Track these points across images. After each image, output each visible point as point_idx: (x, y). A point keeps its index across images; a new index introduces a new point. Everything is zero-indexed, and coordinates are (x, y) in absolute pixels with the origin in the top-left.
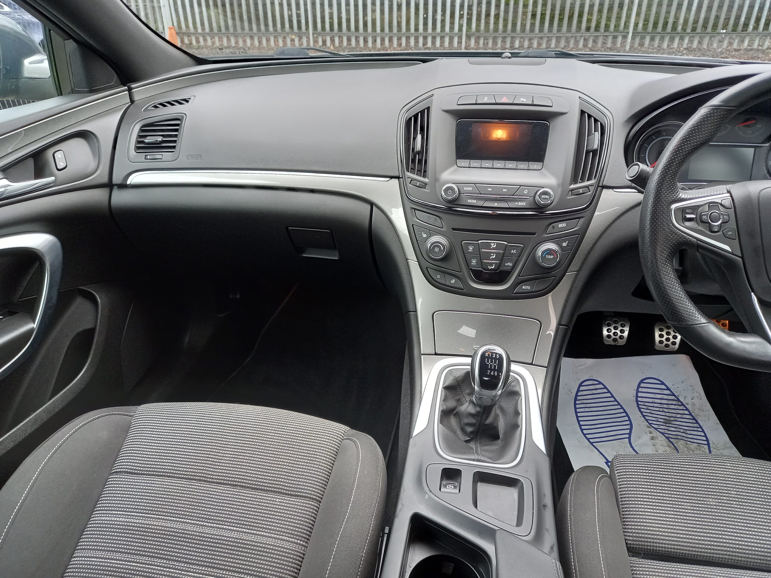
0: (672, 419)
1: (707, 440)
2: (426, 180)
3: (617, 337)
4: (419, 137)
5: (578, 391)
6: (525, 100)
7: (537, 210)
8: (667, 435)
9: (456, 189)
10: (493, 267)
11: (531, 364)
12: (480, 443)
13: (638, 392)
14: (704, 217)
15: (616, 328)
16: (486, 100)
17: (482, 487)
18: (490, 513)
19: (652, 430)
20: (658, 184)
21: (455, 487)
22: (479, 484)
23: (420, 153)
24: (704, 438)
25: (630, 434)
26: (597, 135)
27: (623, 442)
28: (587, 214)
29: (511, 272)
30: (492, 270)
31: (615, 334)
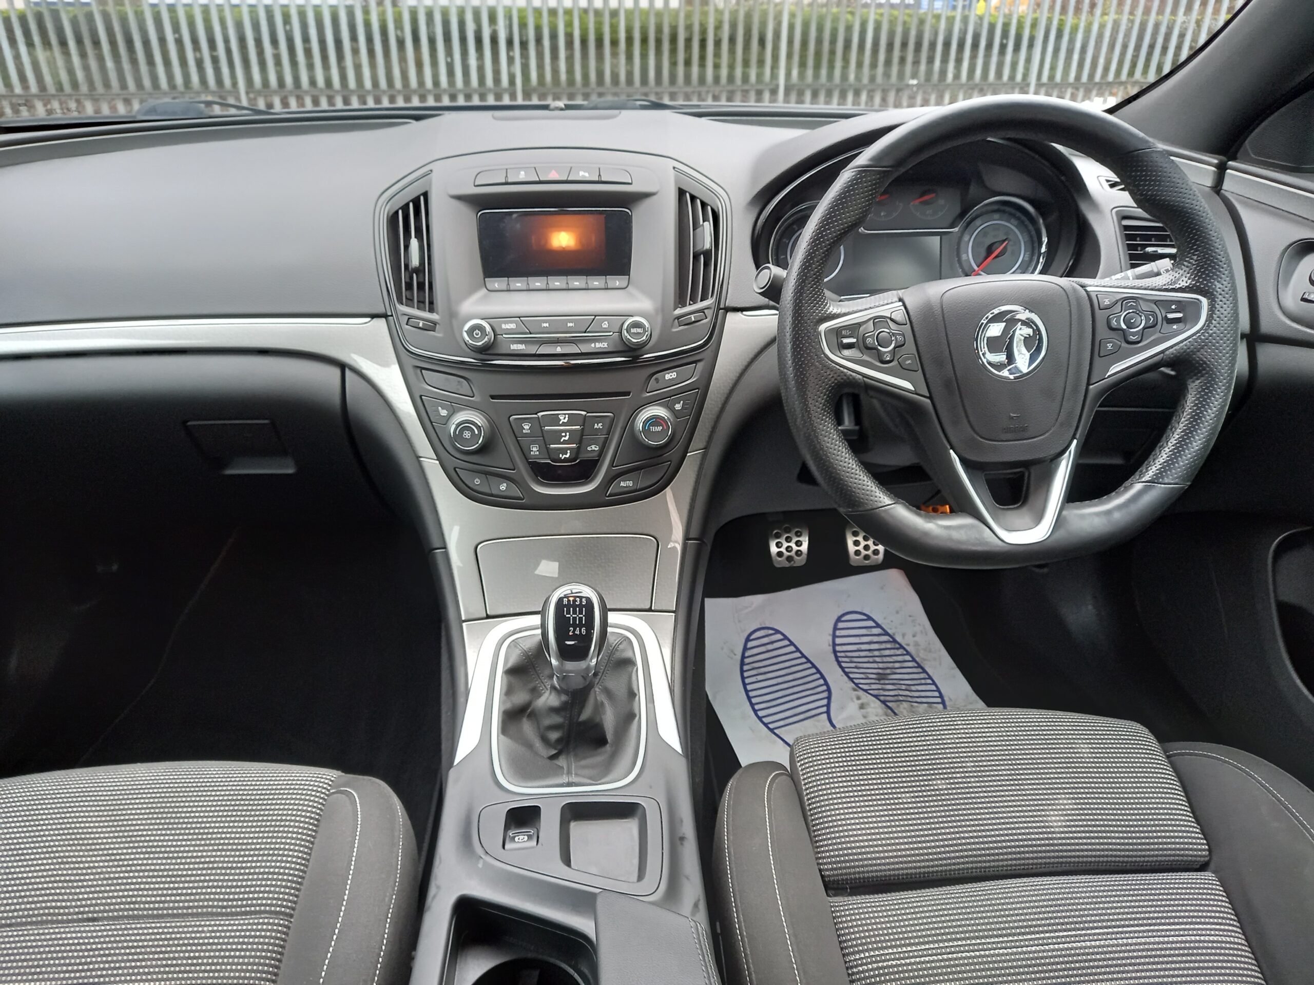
0: (888, 671)
1: (941, 696)
2: (434, 317)
3: (793, 553)
4: (414, 243)
5: (745, 649)
6: (587, 175)
7: (631, 354)
8: (882, 698)
9: (488, 329)
10: (568, 456)
11: (650, 610)
12: (576, 756)
13: (834, 636)
14: (869, 340)
15: (788, 540)
16: (522, 176)
17: (578, 829)
18: (594, 870)
19: (861, 693)
20: (796, 294)
21: (530, 837)
22: (573, 825)
23: (419, 271)
24: (937, 694)
25: (828, 705)
26: (708, 227)
27: (818, 721)
28: (707, 354)
29: (598, 460)
30: (566, 460)
31: (789, 549)
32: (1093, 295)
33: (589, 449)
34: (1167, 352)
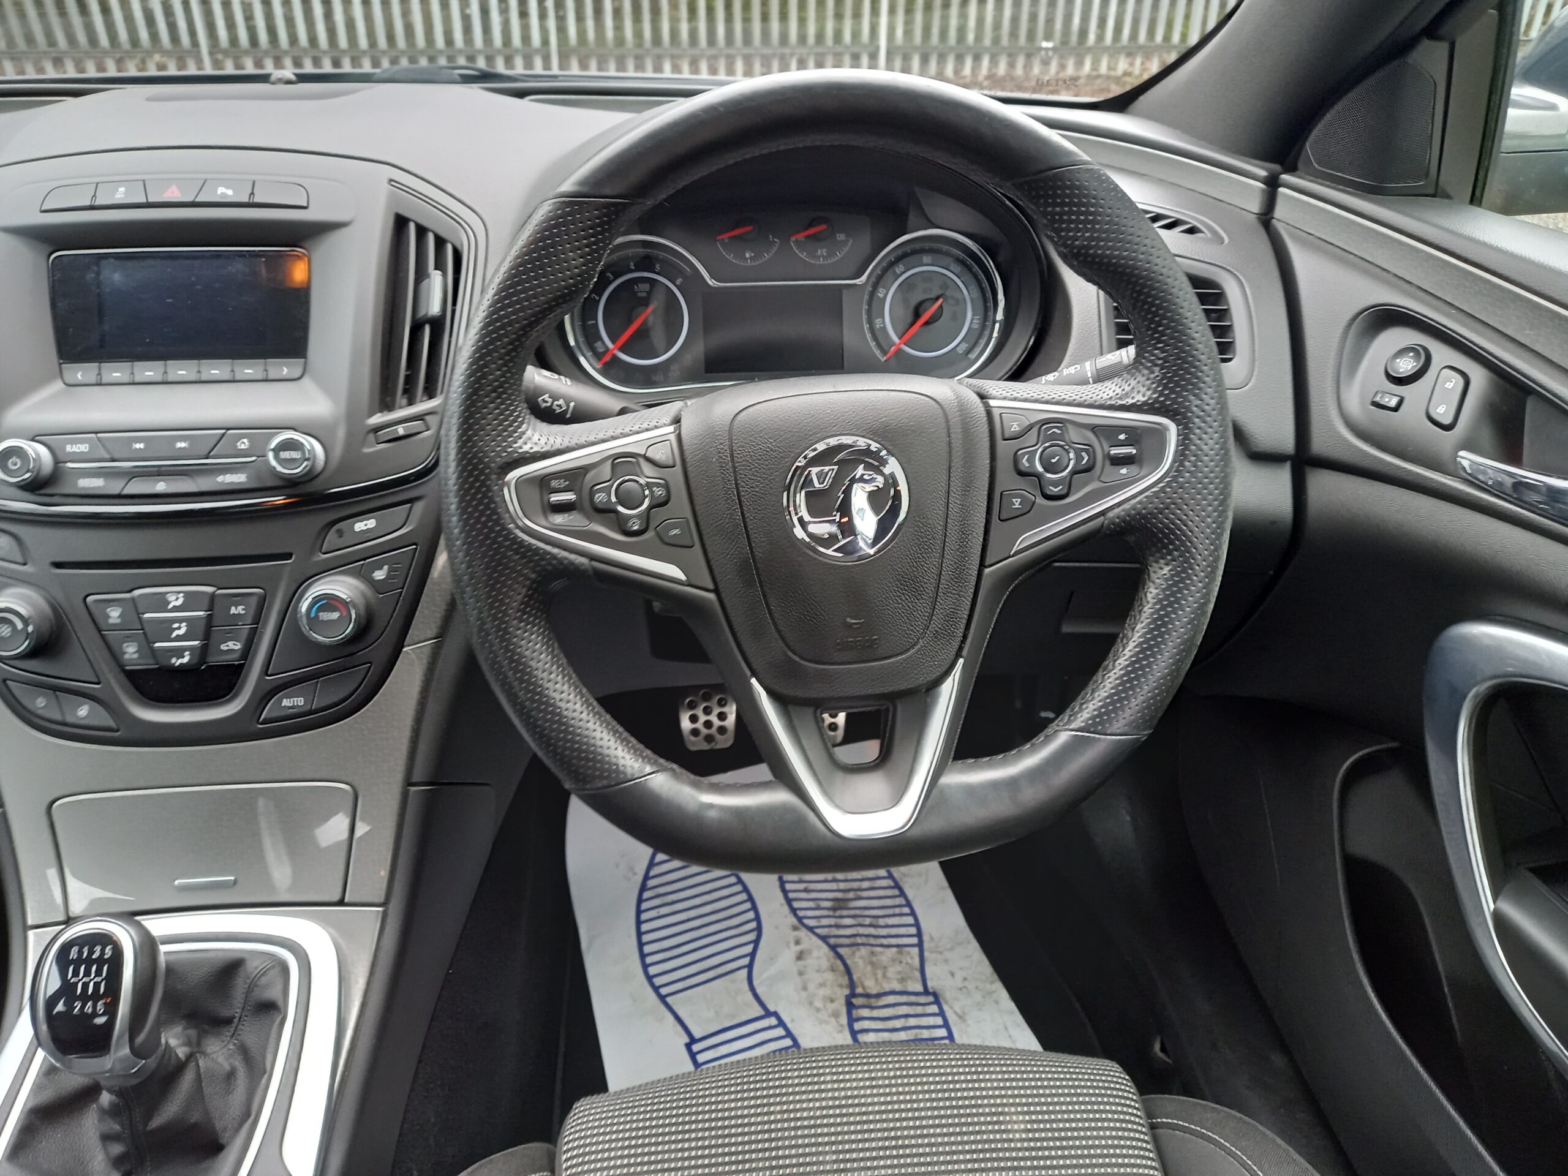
0: (851, 895)
1: (919, 933)
3: (713, 731)
5: (651, 864)
6: (230, 192)
8: (832, 941)
10: (186, 660)
11: (341, 903)
14: (601, 496)
15: (707, 711)
16: (120, 195)
19: (803, 933)
24: (914, 931)
25: (753, 955)
26: (438, 279)
27: (733, 981)
29: (241, 666)
30: (183, 666)
31: (708, 724)
32: (996, 413)
33: (223, 647)
34: (1111, 514)
